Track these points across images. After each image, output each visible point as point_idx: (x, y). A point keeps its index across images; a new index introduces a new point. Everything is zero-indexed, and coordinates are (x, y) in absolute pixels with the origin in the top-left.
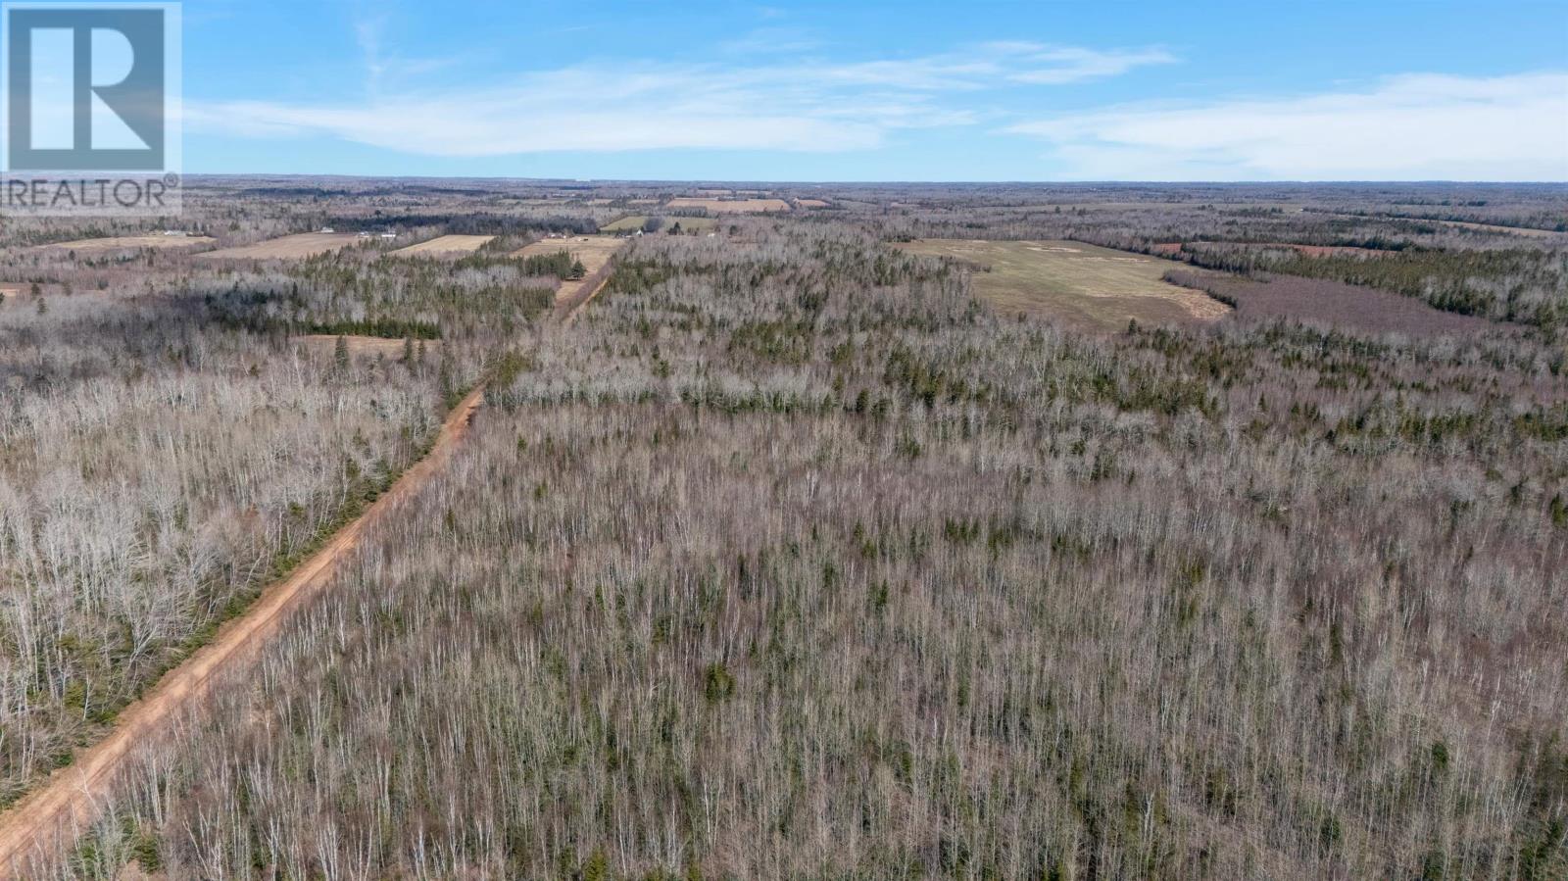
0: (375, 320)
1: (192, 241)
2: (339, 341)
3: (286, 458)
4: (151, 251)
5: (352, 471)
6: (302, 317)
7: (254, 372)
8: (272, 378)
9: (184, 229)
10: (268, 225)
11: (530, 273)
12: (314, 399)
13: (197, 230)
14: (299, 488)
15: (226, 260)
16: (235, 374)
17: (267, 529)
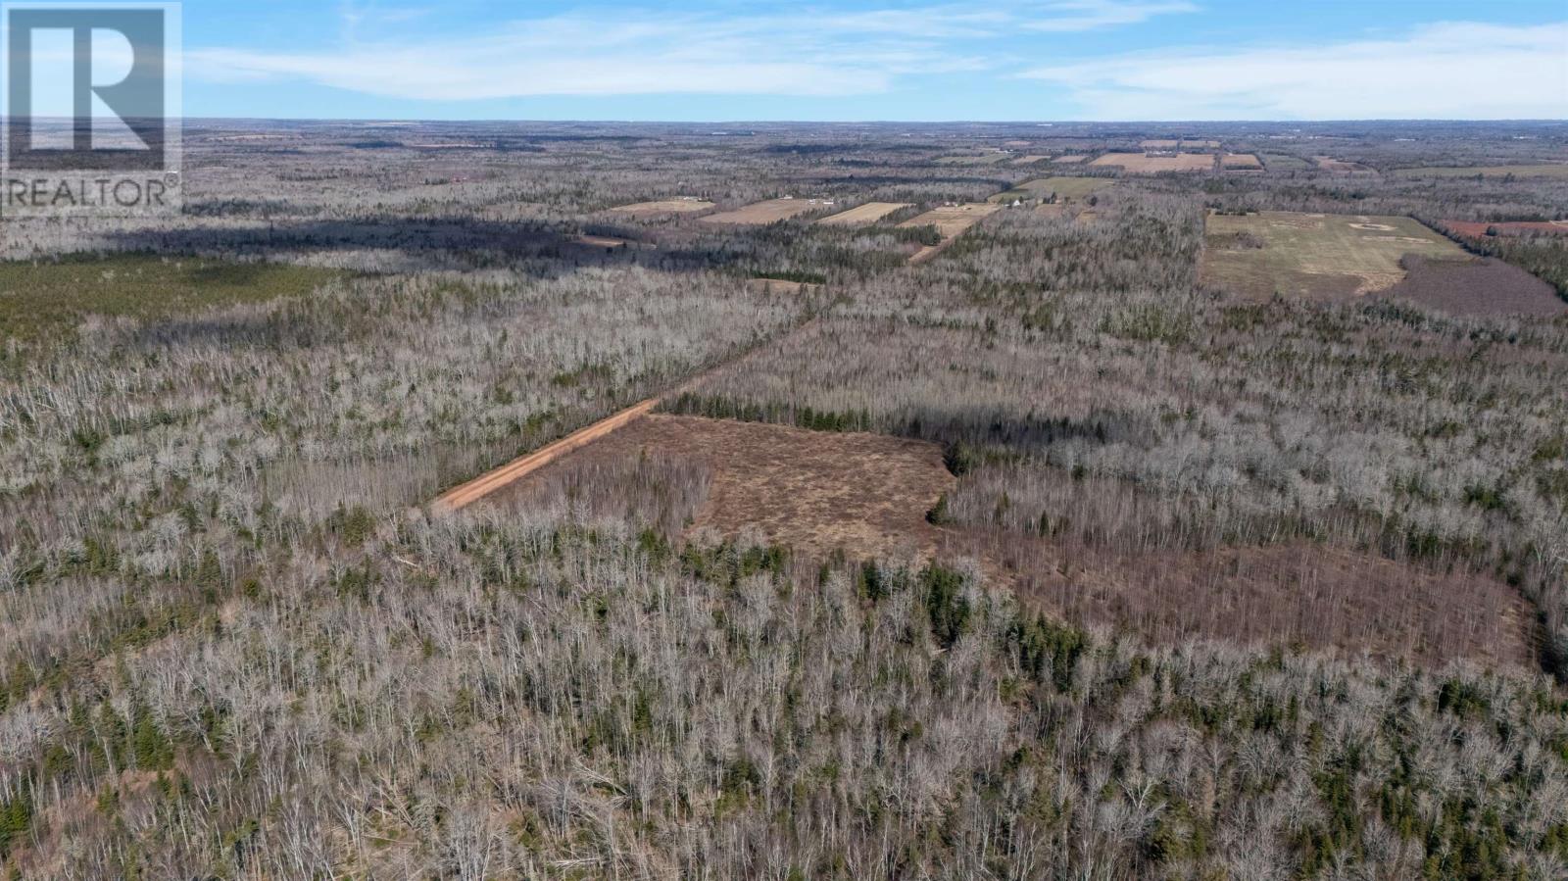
0: (793, 271)
1: (700, 206)
2: (767, 284)
3: (735, 328)
4: (678, 215)
5: (755, 335)
6: (755, 268)
7: (727, 297)
8: (734, 300)
9: (696, 195)
10: (749, 194)
11: (905, 240)
12: (747, 309)
13: (705, 196)
14: (736, 337)
15: (720, 223)
16: (718, 298)
17: (724, 348)
